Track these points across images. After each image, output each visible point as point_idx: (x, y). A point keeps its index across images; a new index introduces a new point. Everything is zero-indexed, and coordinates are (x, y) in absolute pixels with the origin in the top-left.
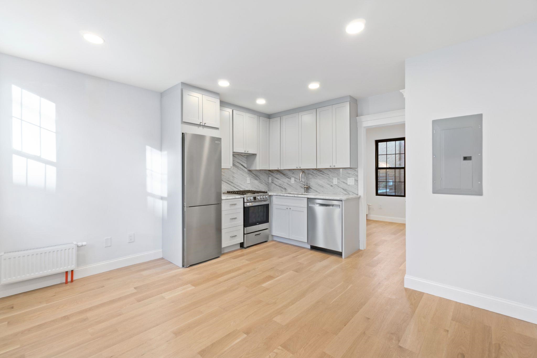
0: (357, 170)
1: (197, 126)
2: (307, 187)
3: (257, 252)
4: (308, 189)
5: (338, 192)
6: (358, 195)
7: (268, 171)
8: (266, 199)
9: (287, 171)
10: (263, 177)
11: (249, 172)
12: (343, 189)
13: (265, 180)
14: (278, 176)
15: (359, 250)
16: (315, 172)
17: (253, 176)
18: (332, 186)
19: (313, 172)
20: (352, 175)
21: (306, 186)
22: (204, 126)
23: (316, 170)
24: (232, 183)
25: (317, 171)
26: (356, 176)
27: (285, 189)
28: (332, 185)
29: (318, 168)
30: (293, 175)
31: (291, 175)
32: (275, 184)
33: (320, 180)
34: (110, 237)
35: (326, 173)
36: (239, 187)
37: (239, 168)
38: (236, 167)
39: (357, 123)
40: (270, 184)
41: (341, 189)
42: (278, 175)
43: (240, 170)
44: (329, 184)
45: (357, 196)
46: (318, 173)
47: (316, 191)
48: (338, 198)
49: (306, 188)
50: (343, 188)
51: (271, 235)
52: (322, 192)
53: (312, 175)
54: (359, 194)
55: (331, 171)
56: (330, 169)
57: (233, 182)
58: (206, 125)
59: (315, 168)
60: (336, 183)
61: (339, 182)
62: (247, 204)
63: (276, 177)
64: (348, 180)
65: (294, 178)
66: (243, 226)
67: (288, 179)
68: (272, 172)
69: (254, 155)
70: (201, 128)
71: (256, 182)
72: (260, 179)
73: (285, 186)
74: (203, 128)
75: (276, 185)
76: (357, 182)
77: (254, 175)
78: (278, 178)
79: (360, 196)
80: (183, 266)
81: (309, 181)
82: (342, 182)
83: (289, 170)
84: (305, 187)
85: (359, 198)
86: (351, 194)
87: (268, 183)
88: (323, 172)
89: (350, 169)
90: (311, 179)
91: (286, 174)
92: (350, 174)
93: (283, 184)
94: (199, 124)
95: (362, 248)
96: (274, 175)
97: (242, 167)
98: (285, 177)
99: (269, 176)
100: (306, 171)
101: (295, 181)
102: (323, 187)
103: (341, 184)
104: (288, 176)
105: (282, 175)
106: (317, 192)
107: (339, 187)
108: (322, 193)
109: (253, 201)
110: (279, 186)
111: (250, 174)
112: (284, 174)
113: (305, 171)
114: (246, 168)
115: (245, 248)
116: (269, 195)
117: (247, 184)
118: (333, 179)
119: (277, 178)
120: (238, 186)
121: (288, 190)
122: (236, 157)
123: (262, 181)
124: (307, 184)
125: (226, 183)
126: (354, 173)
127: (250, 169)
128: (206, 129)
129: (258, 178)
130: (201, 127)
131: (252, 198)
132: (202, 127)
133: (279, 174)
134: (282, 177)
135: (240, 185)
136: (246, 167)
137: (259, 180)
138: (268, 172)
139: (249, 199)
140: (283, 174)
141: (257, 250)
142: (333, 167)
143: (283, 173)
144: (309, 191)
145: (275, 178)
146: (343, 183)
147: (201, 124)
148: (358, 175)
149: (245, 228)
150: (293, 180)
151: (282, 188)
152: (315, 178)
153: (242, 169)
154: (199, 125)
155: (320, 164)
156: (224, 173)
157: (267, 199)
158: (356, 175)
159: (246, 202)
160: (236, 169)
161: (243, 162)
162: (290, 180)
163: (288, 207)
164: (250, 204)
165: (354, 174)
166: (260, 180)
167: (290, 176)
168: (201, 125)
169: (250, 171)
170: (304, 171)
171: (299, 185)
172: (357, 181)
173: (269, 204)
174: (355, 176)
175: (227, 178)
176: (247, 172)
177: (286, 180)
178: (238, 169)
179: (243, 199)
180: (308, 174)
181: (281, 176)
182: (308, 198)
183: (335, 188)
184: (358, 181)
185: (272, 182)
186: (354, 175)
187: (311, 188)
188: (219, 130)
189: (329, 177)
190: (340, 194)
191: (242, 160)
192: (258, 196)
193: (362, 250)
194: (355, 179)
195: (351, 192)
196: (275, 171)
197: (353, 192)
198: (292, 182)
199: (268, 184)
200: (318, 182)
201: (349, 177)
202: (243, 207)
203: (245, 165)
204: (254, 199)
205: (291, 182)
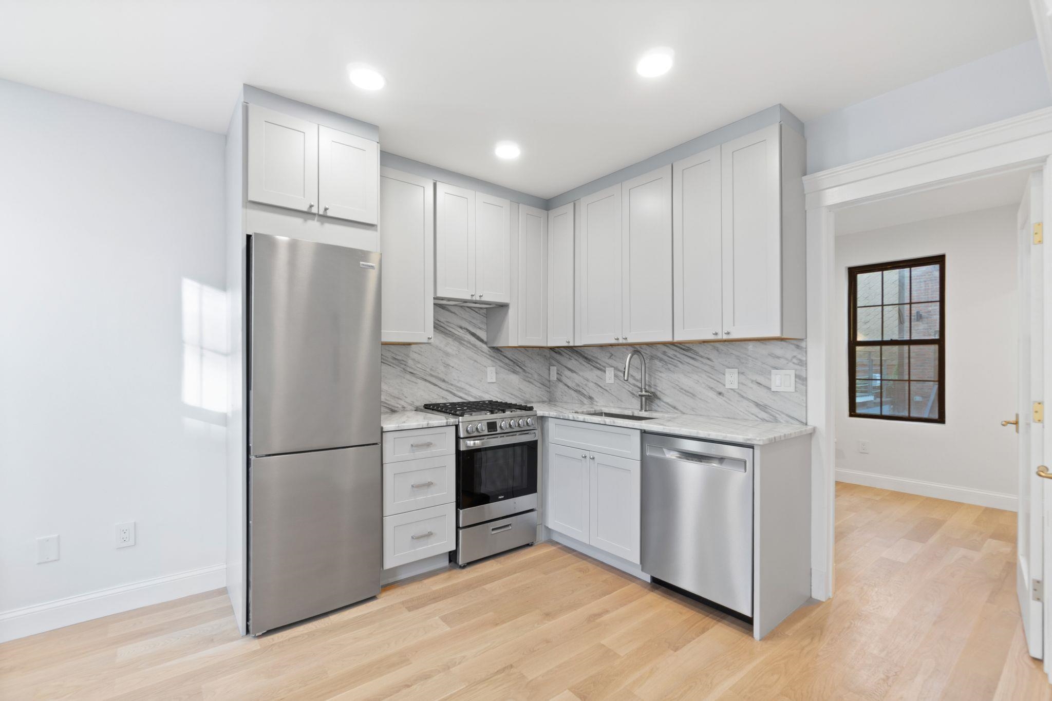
0: (803, 344)
1: (301, 217)
2: (649, 396)
3: (487, 587)
4: (649, 399)
5: (741, 411)
6: (806, 424)
7: (547, 351)
8: (528, 428)
9: (594, 350)
10: (535, 366)
11: (492, 354)
12: (757, 405)
13: (539, 375)
14: (573, 363)
15: (811, 603)
16: (671, 352)
17: (506, 364)
18: (720, 394)
19: (664, 353)
20: (787, 359)
21: (644, 393)
22: (325, 218)
23: (675, 348)
24: (444, 381)
25: (678, 349)
26: (801, 366)
27: (591, 398)
28: (720, 390)
29: (677, 339)
30: (610, 362)
31: (604, 362)
32: (566, 385)
33: (685, 375)
34: (56, 535)
35: (702, 354)
36: (466, 394)
37: (465, 343)
38: (455, 339)
39: (804, 195)
40: (553, 383)
41: (751, 404)
42: (573, 361)
43: (467, 347)
44: (711, 388)
45: (804, 428)
46: (678, 355)
47: (675, 408)
48: (740, 439)
49: (643, 398)
50: (756, 400)
51: (543, 527)
52: (693, 409)
53: (661, 360)
54: (812, 422)
55: (718, 350)
56: (717, 345)
57: (446, 379)
58: (329, 213)
59: (669, 339)
60: (735, 386)
61: (743, 384)
62: (468, 442)
63: (570, 367)
64: (773, 377)
65: (613, 368)
66: (454, 504)
67: (599, 373)
68: (560, 353)
69: (503, 307)
70: (314, 224)
71: (514, 379)
72: (524, 371)
73: (591, 390)
74: (322, 223)
75: (568, 387)
76: (803, 384)
77: (507, 361)
78: (573, 369)
79: (814, 429)
80: (248, 631)
81: (655, 378)
82: (752, 381)
83: (601, 346)
84: (641, 396)
85: (812, 434)
86: (781, 421)
87: (549, 381)
88: (696, 353)
89: (779, 343)
90: (660, 372)
91: (594, 357)
92: (778, 358)
93: (586, 385)
94: (305, 209)
95: (818, 594)
96: (563, 360)
97: (473, 339)
98: (589, 365)
99: (551, 365)
100: (647, 351)
101: (616, 376)
102: (693, 395)
103: (751, 388)
104: (597, 363)
105: (581, 360)
106: (677, 409)
107: (743, 397)
108: (693, 413)
109: (486, 432)
110: (576, 391)
111: (497, 359)
112: (589, 357)
113: (643, 351)
114: (486, 343)
115: (463, 567)
116: (538, 415)
117: (489, 383)
118: (724, 374)
119: (570, 370)
120: (463, 389)
121: (597, 400)
122: (454, 313)
123: (530, 376)
124: (647, 387)
125: (424, 383)
126: (795, 354)
127: (495, 345)
128: (329, 227)
129: (518, 369)
130: (314, 220)
131: (483, 427)
132: (318, 221)
133: (576, 358)
134: (584, 365)
135: (467, 387)
136: (485, 340)
137: (524, 373)
138: (547, 353)
139: (474, 429)
140: (586, 358)
141: (491, 578)
142: (725, 337)
143: (586, 356)
144: (654, 407)
145: (566, 367)
146: (755, 386)
147: (314, 210)
148: (806, 360)
149: (461, 511)
150: (610, 374)
151: (583, 394)
152: (672, 369)
153: (474, 346)
154: (307, 214)
155: (684, 329)
156: (419, 354)
157: (531, 428)
158: (800, 360)
159: (462, 438)
160: (457, 344)
161: (475, 326)
162: (604, 374)
163: (587, 453)
164: (476, 441)
165: (794, 357)
166: (527, 374)
167: (604, 364)
168: (314, 214)
169: (497, 350)
170: (639, 349)
171: (627, 387)
172: (802, 379)
173: (536, 442)
174: (798, 364)
175: (428, 370)
176: (488, 352)
177: (591, 374)
178: (461, 343)
179: (454, 427)
180: (652, 358)
181: (581, 363)
182: (644, 432)
183: (730, 400)
184: (806, 379)
185: (559, 380)
186: (795, 361)
187: (659, 399)
188: (376, 230)
189: (712, 367)
190: (746, 420)
191: (474, 321)
192: (503, 419)
193: (818, 603)
194: (797, 373)
195: (783, 415)
196: (565, 351)
197: (787, 415)
198: (608, 381)
199: (547, 385)
200: (679, 382)
201: (776, 368)
202: (455, 453)
203: (483, 335)
204: (488, 429)
205: (605, 380)
